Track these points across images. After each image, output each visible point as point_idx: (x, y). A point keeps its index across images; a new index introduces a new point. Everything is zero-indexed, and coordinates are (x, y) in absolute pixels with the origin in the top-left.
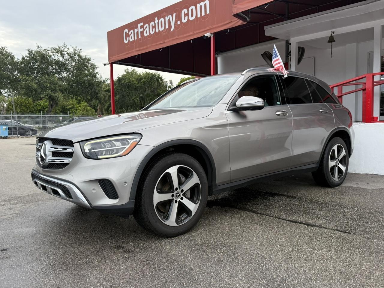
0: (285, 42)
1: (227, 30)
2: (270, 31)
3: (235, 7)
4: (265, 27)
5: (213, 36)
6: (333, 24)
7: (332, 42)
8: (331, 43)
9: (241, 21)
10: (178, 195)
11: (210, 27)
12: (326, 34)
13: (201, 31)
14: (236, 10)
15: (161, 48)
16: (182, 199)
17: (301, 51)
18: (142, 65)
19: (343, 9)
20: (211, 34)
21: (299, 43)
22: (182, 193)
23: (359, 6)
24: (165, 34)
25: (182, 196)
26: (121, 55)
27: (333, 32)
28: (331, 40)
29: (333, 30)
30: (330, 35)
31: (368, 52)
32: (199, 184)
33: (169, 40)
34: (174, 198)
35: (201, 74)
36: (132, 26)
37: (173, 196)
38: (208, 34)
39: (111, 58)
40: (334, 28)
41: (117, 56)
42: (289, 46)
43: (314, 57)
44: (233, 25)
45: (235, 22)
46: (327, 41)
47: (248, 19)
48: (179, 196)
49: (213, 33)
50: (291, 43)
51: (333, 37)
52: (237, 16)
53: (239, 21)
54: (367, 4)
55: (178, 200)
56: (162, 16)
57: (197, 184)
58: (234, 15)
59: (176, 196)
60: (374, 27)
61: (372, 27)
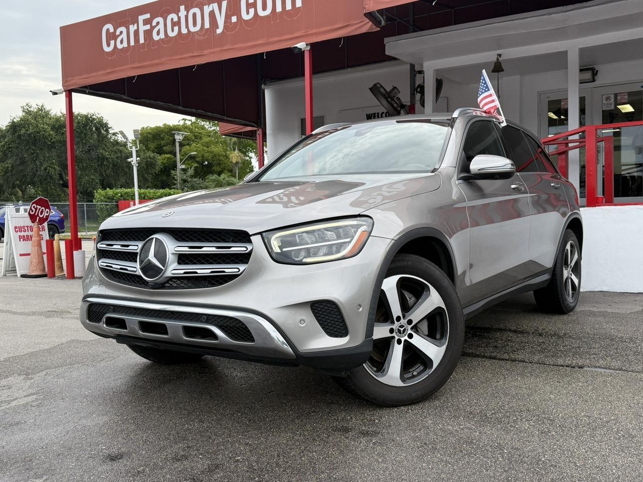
1: (340, 39)
2: (394, 46)
4: (386, 40)
5: (309, 48)
6: (499, 43)
7: (498, 71)
8: (496, 74)
9: (371, 25)
10: (402, 329)
11: (304, 31)
12: (490, 56)
13: (284, 37)
15: (195, 65)
16: (410, 336)
18: (128, 96)
19: (527, 18)
20: (307, 45)
22: (410, 327)
23: (553, 13)
24: (202, 38)
25: (410, 331)
26: (96, 75)
27: (500, 55)
28: (498, 67)
29: (499, 52)
30: (495, 59)
31: (538, 92)
32: (444, 309)
33: (212, 51)
34: (394, 334)
35: (237, 120)
37: (392, 331)
38: (301, 45)
39: (69, 79)
40: (500, 48)
41: (84, 76)
43: (446, 98)
46: (491, 70)
47: (383, 23)
48: (404, 331)
49: (310, 44)
50: (425, 69)
51: (500, 63)
52: (370, 15)
53: (369, 22)
54: (567, 13)
55: (403, 339)
56: (195, 4)
57: (439, 308)
58: (365, 15)
59: (399, 331)
60: (567, 51)
61: (566, 50)
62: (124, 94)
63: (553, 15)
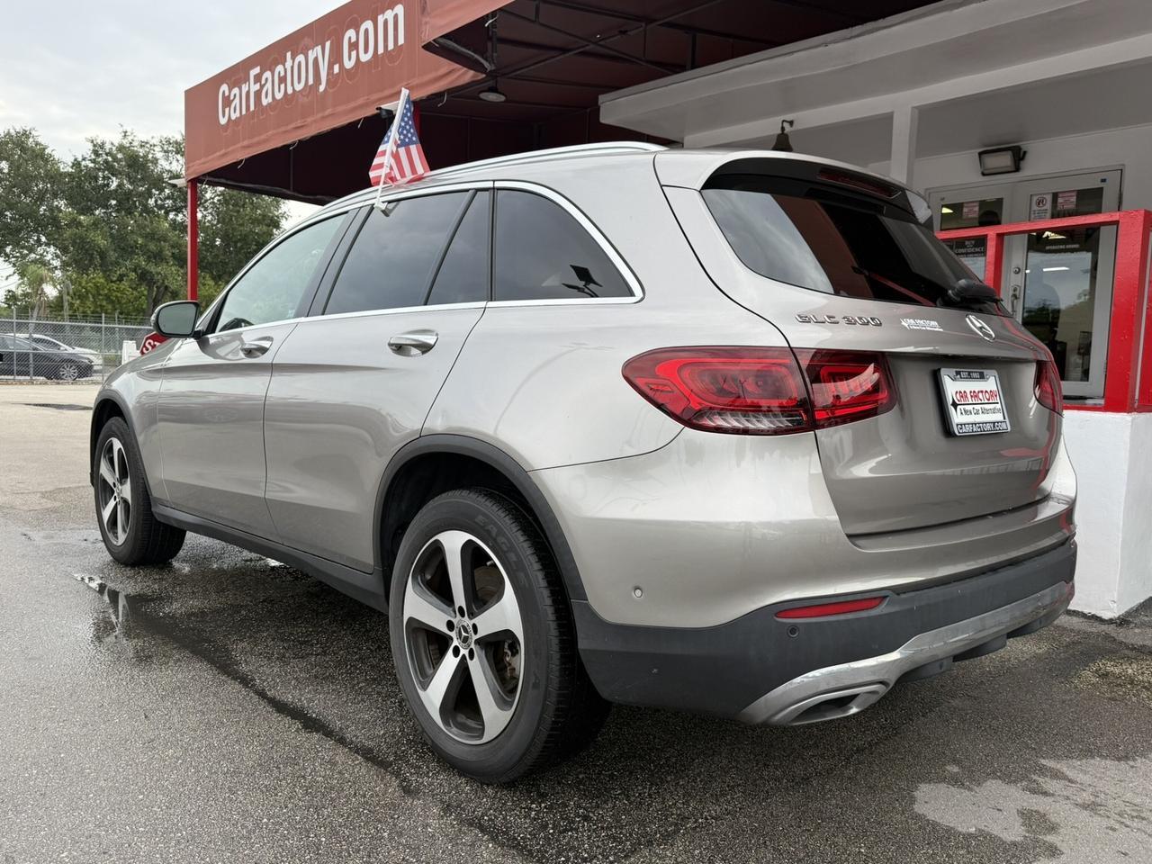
2: (610, 110)
4: (602, 98)
9: (471, 73)
11: (405, 83)
13: (385, 94)
15: (296, 141)
18: (294, 191)
24: (305, 98)
26: (213, 159)
27: (791, 123)
28: (783, 144)
29: (789, 117)
33: (313, 119)
36: (235, 75)
39: (191, 165)
40: (791, 108)
41: (203, 160)
45: (459, 73)
47: (485, 63)
51: (787, 135)
52: (437, 50)
53: (467, 71)
56: (300, 49)
58: (426, 48)
60: (892, 113)
61: (890, 111)
62: (288, 188)
63: (832, 47)
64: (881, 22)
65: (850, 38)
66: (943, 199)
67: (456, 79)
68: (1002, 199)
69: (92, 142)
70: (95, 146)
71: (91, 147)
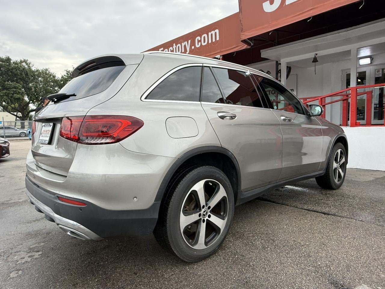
0: (275, 62)
1: (234, 52)
2: (264, 54)
3: (244, 34)
4: (261, 51)
5: (222, 57)
6: (317, 48)
7: (315, 62)
8: (314, 63)
9: (246, 45)
11: (219, 50)
12: (311, 55)
13: (212, 53)
14: (244, 37)
17: (289, 69)
19: (327, 36)
20: (221, 56)
21: (287, 63)
23: (341, 32)
27: (317, 54)
28: (315, 60)
29: (316, 53)
30: (314, 57)
31: (341, 70)
38: (218, 56)
40: (317, 50)
42: (278, 65)
43: (296, 74)
44: (238, 49)
45: (241, 46)
46: (312, 61)
47: (252, 44)
50: (281, 63)
51: (316, 58)
52: (244, 41)
53: (245, 45)
54: (348, 31)
56: (179, 43)
58: (241, 41)
61: (350, 49)
63: (341, 33)
64: (358, 26)
65: (347, 31)
66: (347, 72)
67: (241, 48)
68: (366, 72)
69: (66, 71)
70: (67, 72)
71: (66, 72)
